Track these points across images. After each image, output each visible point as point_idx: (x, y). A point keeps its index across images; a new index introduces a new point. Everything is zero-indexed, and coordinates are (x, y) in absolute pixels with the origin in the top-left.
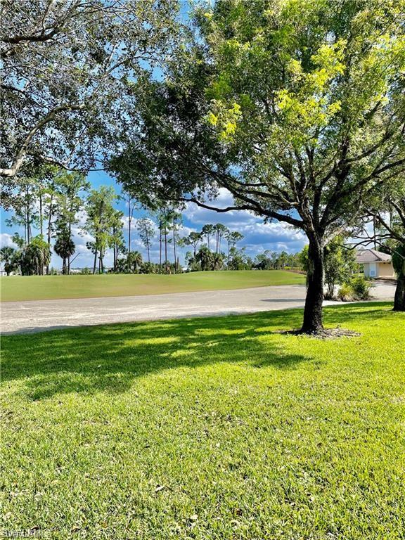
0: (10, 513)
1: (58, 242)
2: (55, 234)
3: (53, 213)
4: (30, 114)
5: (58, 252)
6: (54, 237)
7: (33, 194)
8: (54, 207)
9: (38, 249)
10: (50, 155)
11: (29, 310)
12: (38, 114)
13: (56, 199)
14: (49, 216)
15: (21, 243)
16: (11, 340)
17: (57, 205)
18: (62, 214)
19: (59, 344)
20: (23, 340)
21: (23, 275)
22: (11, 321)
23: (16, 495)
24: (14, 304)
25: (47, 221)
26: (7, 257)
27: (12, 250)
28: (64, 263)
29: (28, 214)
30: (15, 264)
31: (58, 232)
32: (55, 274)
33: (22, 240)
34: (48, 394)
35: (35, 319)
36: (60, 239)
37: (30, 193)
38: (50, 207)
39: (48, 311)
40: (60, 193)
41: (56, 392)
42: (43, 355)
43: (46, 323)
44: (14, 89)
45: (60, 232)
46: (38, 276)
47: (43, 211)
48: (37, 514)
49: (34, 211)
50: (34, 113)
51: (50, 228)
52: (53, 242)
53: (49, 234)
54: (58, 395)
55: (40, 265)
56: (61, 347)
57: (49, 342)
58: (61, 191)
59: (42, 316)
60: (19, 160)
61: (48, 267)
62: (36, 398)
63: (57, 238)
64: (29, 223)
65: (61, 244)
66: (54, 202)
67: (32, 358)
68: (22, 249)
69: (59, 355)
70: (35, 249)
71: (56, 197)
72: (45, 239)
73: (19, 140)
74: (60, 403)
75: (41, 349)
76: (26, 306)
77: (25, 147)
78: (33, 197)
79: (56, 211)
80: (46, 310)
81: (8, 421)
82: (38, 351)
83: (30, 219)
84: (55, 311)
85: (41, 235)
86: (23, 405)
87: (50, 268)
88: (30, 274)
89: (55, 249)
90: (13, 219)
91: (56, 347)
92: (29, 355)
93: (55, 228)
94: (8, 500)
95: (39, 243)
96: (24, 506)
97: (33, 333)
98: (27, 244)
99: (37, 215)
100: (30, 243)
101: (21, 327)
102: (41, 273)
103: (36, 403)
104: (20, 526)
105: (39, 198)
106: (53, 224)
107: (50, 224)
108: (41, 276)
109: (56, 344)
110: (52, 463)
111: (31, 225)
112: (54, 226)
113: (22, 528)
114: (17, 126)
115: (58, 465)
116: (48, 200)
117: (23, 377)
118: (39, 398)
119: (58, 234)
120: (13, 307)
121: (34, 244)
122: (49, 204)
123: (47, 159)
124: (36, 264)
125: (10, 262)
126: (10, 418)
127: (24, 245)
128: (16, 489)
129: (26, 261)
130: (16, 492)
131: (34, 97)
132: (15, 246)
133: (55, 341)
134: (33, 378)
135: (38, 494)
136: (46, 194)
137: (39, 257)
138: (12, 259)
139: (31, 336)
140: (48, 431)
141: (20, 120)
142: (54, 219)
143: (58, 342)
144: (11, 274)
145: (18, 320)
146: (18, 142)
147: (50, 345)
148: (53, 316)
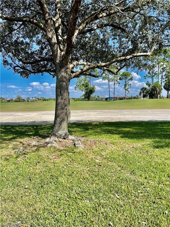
0: (149, 188)
1: (165, 84)
2: (164, 80)
3: (164, 71)
4: (158, 26)
5: (165, 88)
6: (164, 82)
7: (155, 64)
8: (165, 68)
9: (156, 88)
10: (166, 43)
11: (152, 113)
12: (161, 25)
13: (166, 65)
14: (162, 72)
15: (149, 85)
16: (146, 124)
17: (166, 67)
18: (168, 71)
19: (166, 128)
20: (150, 124)
21: (150, 99)
22: (145, 117)
23: (151, 182)
24: (146, 110)
25: (161, 75)
26: (144, 91)
27: (146, 88)
28: (168, 93)
29: (153, 73)
30: (147, 94)
31: (166, 79)
32: (164, 98)
33: (150, 84)
34: (162, 147)
35: (155, 117)
36: (167, 83)
37: (154, 63)
38: (163, 68)
39: (160, 114)
40: (168, 61)
41: (166, 147)
42: (159, 131)
43: (160, 118)
44: (152, 17)
45: (167, 79)
46: (156, 99)
47: (159, 71)
48: (160, 193)
49: (155, 71)
50: (160, 25)
51: (162, 78)
52: (163, 84)
53: (161, 81)
54: (167, 148)
55: (157, 94)
56: (167, 129)
57: (161, 126)
58: (168, 60)
59: (158, 116)
60: (153, 48)
61: (160, 95)
62: (157, 147)
63: (165, 82)
64: (153, 76)
65: (167, 85)
66: (165, 66)
67: (154, 131)
68: (150, 88)
69: (166, 132)
70: (155, 88)
71: (166, 64)
72: (160, 83)
73: (153, 39)
74: (168, 152)
75: (158, 129)
76: (151, 111)
77: (156, 41)
78: (155, 65)
79: (165, 70)
80: (159, 113)
81: (146, 154)
82: (157, 129)
83: (154, 75)
84: (163, 114)
85: (158, 81)
86: (152, 149)
87: (161, 96)
88: (153, 98)
89: (164, 87)
90: (147, 75)
91: (165, 129)
92: (153, 130)
93: (165, 78)
94: (148, 184)
95: (157, 85)
96: (155, 188)
97: (154, 122)
98: (152, 86)
99: (157, 73)
100: (153, 85)
101: (149, 119)
102: (157, 98)
103: (157, 150)
104: (153, 195)
105: (158, 65)
106: (164, 76)
107: (162, 76)
108: (157, 99)
109: (164, 128)
110: (166, 175)
111: (154, 77)
112: (164, 77)
113: (154, 196)
114: (152, 33)
115: (168, 176)
116: (162, 65)
117: (152, 138)
118: (158, 148)
119: (166, 80)
120: (146, 111)
121: (155, 85)
122: (162, 67)
123: (165, 44)
124: (155, 94)
125: (145, 93)
126: (147, 153)
127: (151, 86)
128: (151, 180)
129: (151, 93)
130: (151, 181)
131: (160, 18)
132: (147, 87)
133: (164, 126)
134: (155, 140)
135: (160, 185)
136: (161, 63)
137: (156, 91)
138: (145, 92)
139: (153, 123)
140: (163, 162)
141: (154, 30)
142: (164, 73)
143: (165, 127)
144: (145, 98)
145: (148, 117)
146: (152, 40)
147: (162, 128)
148: (163, 116)
